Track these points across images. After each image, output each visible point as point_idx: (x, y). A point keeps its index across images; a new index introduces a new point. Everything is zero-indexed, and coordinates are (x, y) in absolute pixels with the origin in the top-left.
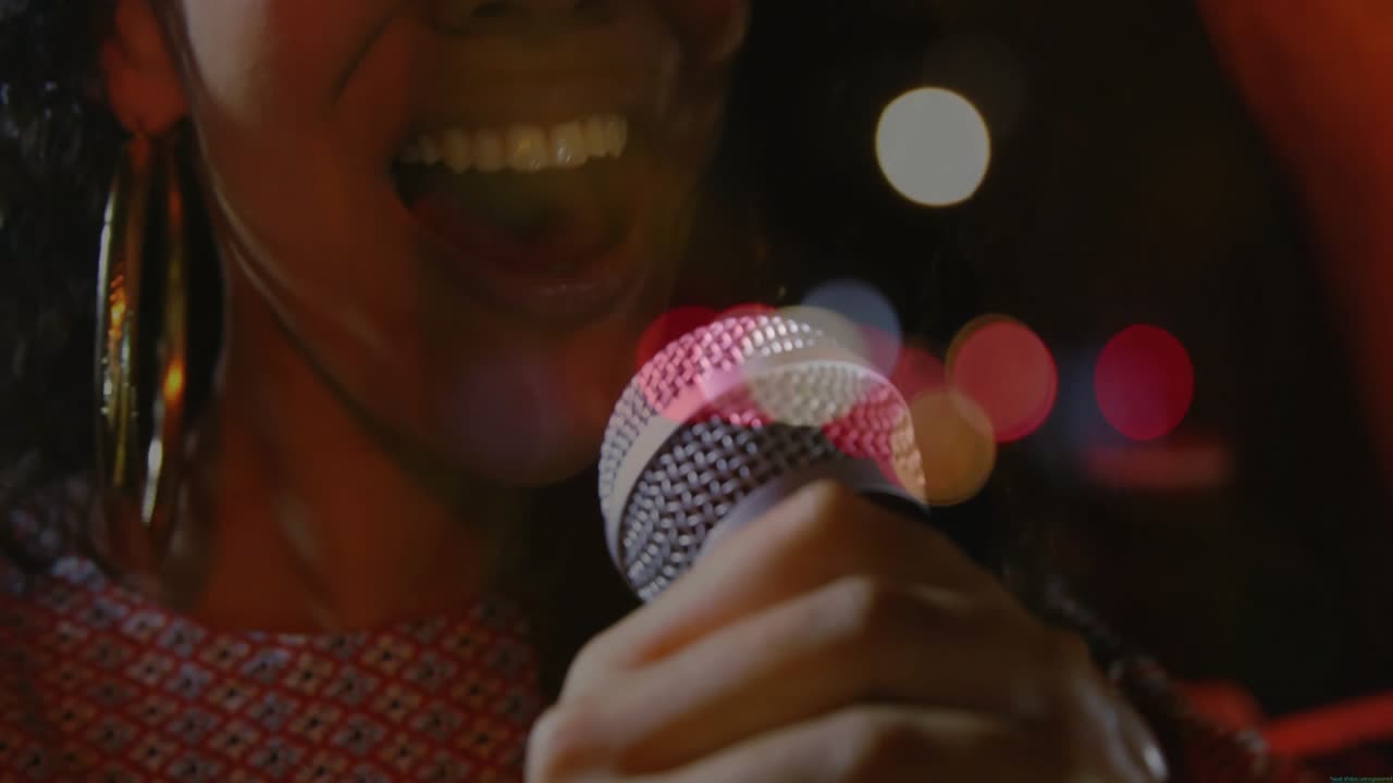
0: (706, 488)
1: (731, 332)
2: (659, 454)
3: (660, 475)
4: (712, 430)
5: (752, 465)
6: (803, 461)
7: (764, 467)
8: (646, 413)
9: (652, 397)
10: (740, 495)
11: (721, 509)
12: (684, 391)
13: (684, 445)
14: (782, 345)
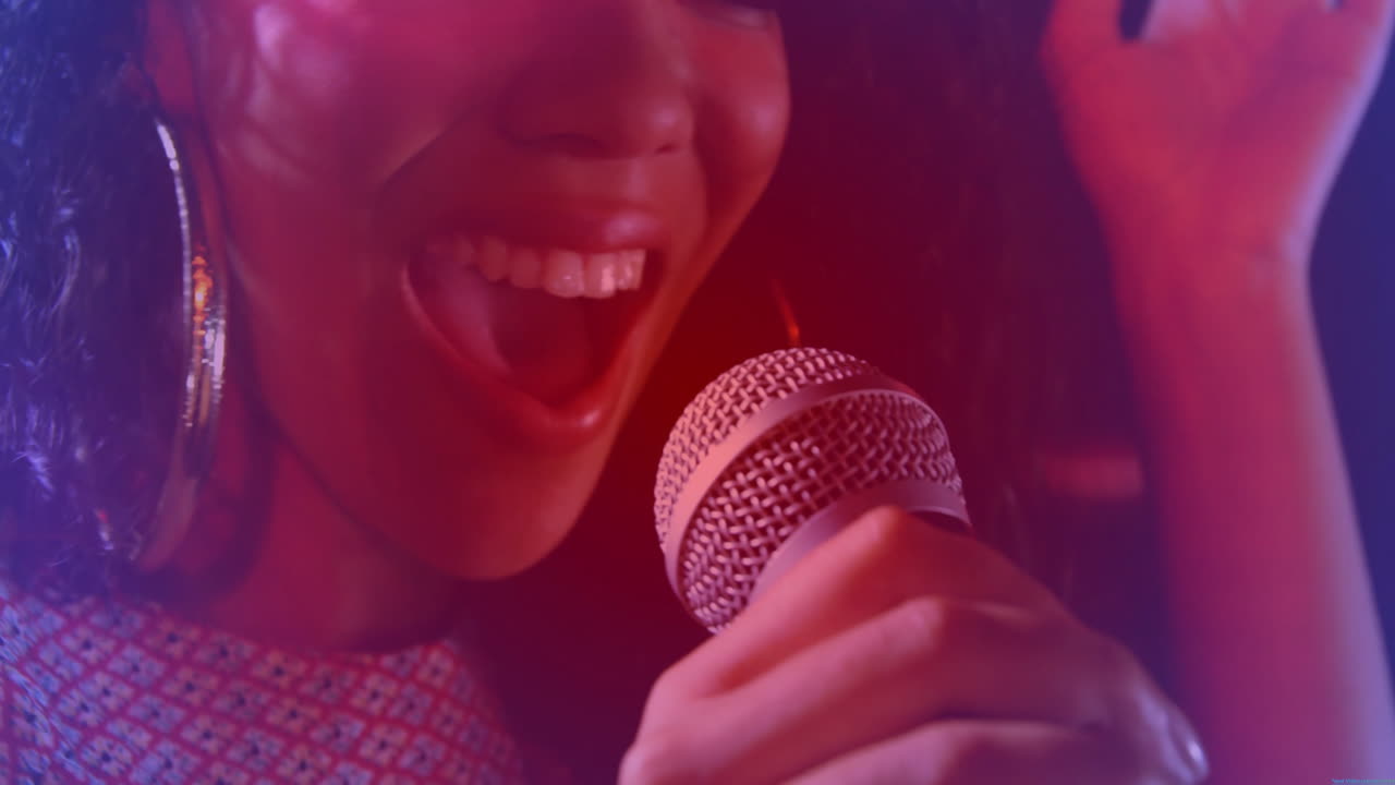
0: (769, 511)
1: (783, 362)
2: (721, 480)
3: (722, 500)
4: (772, 457)
5: (812, 489)
6: (860, 485)
7: (824, 490)
8: (705, 440)
9: (710, 426)
10: (801, 518)
11: (783, 532)
12: (743, 419)
13: (746, 471)
14: (834, 375)
